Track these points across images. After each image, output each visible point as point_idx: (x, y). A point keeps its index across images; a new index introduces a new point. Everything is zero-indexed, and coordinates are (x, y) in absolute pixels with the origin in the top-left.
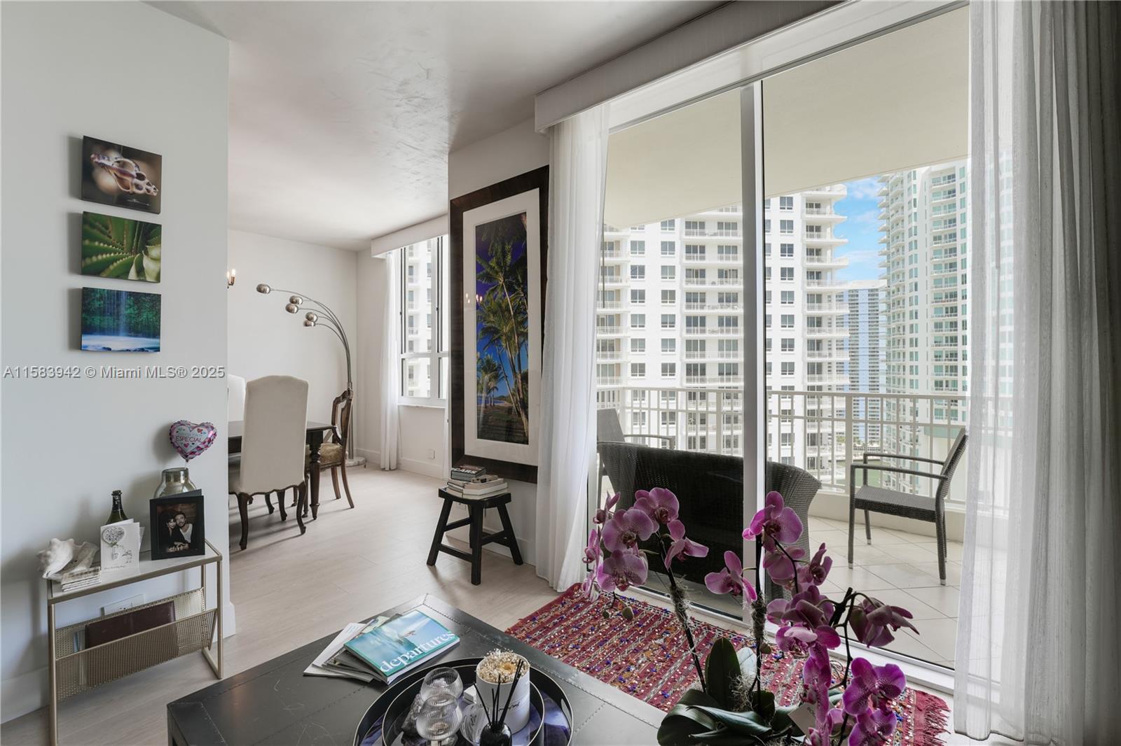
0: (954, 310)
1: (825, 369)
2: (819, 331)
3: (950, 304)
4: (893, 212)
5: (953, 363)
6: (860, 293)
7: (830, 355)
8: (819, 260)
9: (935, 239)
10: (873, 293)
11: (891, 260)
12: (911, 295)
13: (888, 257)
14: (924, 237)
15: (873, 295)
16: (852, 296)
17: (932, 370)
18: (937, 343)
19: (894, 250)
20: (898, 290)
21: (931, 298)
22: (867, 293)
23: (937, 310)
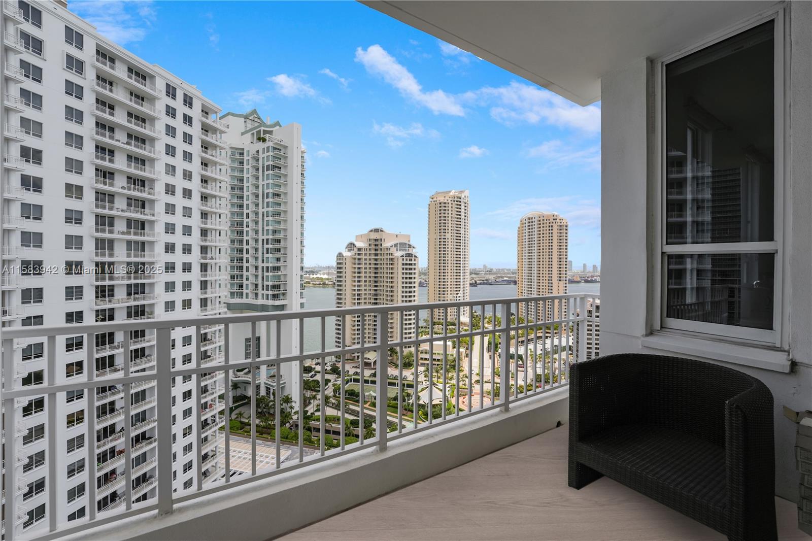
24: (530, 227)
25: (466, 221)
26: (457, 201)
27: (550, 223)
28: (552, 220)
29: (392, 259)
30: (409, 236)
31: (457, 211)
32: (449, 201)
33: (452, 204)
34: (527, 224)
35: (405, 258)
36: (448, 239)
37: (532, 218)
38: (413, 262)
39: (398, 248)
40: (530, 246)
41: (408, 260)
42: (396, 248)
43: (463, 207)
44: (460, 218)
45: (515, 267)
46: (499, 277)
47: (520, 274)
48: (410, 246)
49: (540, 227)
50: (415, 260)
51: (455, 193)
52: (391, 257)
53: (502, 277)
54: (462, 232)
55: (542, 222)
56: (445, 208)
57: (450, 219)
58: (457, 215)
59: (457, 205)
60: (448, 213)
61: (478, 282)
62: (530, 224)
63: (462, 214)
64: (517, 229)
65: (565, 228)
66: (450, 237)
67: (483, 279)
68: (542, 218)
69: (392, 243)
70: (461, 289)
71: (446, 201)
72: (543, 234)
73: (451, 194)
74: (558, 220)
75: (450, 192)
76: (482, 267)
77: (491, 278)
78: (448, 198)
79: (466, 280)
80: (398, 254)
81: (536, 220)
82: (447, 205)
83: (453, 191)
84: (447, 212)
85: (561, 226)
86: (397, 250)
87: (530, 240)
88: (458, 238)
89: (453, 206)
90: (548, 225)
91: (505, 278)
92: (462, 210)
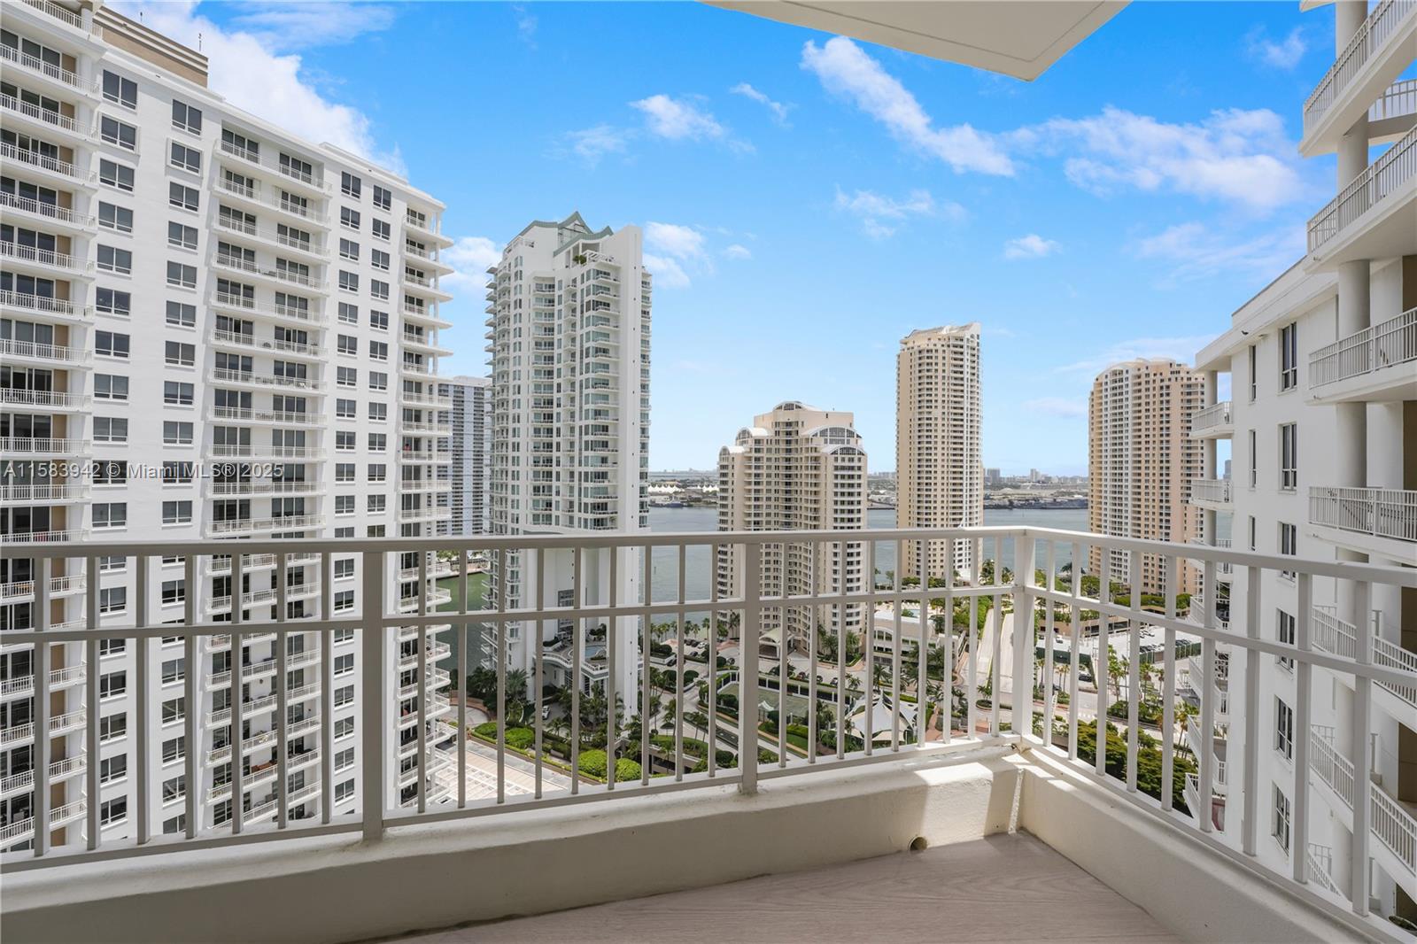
0: (550, 416)
1: (424, 473)
2: (418, 427)
3: (547, 411)
4: (500, 308)
5: (548, 469)
6: (465, 390)
7: (430, 457)
8: (420, 341)
9: (536, 344)
10: (479, 392)
11: (497, 357)
12: (514, 397)
13: (494, 356)
14: (527, 341)
15: (479, 394)
16: (458, 392)
17: (531, 475)
18: (536, 448)
19: (499, 348)
20: (503, 390)
21: (532, 403)
22: (473, 391)
23: (537, 415)
24: (1117, 391)
25: (975, 383)
26: (955, 346)
27: (1162, 381)
28: (1167, 375)
29: (816, 459)
30: (851, 415)
31: (955, 366)
32: (939, 347)
33: (944, 351)
34: (1110, 386)
35: (839, 457)
36: (936, 419)
37: (1121, 372)
38: (856, 464)
39: (829, 438)
40: (1118, 429)
41: (846, 459)
42: (823, 438)
43: (966, 357)
44: (962, 379)
45: (1086, 474)
46: (1063, 494)
47: (1095, 488)
48: (851, 434)
49: (1140, 391)
50: (859, 460)
51: (951, 330)
52: (814, 454)
53: (1071, 494)
54: (966, 405)
55: (1143, 379)
56: (929, 361)
57: (940, 380)
58: (955, 372)
59: (955, 353)
60: (936, 370)
61: (1016, 502)
62: (1117, 384)
63: (966, 370)
64: (1089, 395)
65: (1199, 389)
66: (940, 416)
67: (1027, 497)
68: (1144, 371)
69: (818, 429)
70: (964, 517)
71: (931, 347)
72: (1147, 404)
73: (944, 332)
74: (1182, 374)
75: (941, 329)
76: (1028, 474)
77: (1046, 495)
78: (937, 342)
79: (974, 498)
80: (828, 449)
81: (1129, 375)
82: (934, 354)
83: (948, 327)
84: (934, 367)
85: (1189, 386)
86: (826, 442)
87: (1118, 417)
88: (958, 417)
89: (946, 355)
90: (1158, 384)
91: (1076, 496)
92: (966, 363)
